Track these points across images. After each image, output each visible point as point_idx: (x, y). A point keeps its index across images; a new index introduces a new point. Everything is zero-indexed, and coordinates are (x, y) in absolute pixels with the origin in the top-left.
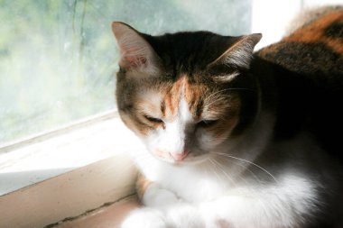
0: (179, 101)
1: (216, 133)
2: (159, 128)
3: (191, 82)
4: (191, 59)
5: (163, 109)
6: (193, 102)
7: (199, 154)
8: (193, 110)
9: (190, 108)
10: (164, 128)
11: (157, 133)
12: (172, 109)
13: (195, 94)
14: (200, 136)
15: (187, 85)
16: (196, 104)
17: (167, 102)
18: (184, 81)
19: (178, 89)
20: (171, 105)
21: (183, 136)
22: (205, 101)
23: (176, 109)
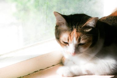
0: (73, 37)
1: (85, 47)
2: (67, 45)
3: (77, 32)
4: (77, 24)
5: (68, 40)
7: (79, 53)
8: (77, 40)
10: (69, 45)
11: (67, 47)
12: (71, 40)
13: (78, 35)
14: (80, 48)
15: (76, 33)
16: (78, 38)
17: (70, 38)
18: (75, 31)
19: (73, 34)
20: (71, 39)
21: (74, 48)
22: (81, 37)
23: (72, 40)
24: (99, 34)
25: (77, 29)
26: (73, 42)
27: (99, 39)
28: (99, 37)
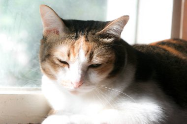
0: (79, 50)
2: (66, 67)
3: (87, 40)
4: (87, 29)
5: (69, 55)
6: (88, 52)
7: (89, 85)
8: (88, 56)
9: (86, 55)
10: (69, 67)
11: (65, 71)
12: (75, 55)
13: (89, 48)
15: (84, 42)
16: (89, 53)
17: (71, 51)
18: (82, 39)
19: (78, 44)
20: (74, 53)
21: (80, 72)
22: (95, 52)
23: (77, 55)
24: (126, 55)
25: (86, 37)
26: (79, 58)
27: (126, 64)
28: (126, 60)
